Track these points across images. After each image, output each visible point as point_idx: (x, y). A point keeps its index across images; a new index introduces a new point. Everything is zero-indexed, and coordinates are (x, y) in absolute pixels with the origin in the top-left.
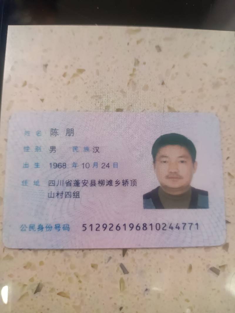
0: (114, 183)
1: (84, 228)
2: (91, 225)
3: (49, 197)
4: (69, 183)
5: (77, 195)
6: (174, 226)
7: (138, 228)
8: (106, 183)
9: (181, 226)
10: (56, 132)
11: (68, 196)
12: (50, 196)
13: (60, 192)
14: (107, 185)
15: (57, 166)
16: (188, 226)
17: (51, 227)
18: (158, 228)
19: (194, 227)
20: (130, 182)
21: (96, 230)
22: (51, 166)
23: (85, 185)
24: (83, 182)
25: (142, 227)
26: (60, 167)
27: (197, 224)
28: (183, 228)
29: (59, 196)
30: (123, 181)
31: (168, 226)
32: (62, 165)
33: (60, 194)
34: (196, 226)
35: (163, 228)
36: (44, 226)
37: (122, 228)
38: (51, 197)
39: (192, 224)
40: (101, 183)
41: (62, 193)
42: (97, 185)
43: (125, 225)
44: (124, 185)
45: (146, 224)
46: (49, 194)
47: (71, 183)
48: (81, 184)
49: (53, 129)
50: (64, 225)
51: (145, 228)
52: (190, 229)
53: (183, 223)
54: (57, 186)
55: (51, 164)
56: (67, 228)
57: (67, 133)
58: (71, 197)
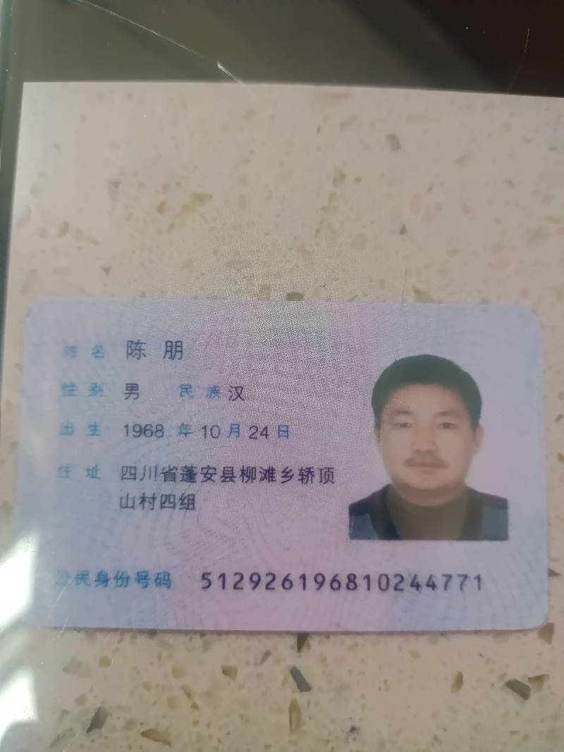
0: (278, 476)
1: (205, 583)
2: (223, 576)
3: (121, 507)
4: (169, 475)
5: (188, 503)
6: (423, 580)
7: (335, 585)
8: (259, 476)
9: (440, 581)
10: (140, 350)
11: (167, 504)
12: (125, 504)
13: (149, 494)
14: (262, 479)
15: (142, 431)
16: (455, 582)
17: (128, 578)
18: (384, 586)
19: (471, 584)
20: (317, 473)
21: (235, 587)
22: (127, 433)
23: (209, 479)
24: (205, 471)
25: (344, 581)
26: (148, 433)
27: (478, 578)
28: (443, 587)
29: (147, 504)
30: (301, 470)
31: (408, 580)
32: (154, 430)
33: (148, 500)
34: (476, 582)
35: (397, 585)
36: (111, 575)
37: (297, 583)
38: (127, 507)
39: (465, 577)
40: (248, 474)
41: (154, 498)
42: (238, 480)
43: (303, 577)
44: (302, 479)
45: (355, 577)
46: (121, 498)
47: (174, 474)
48: (199, 477)
49: (132, 342)
50: (158, 574)
51: (352, 586)
52: (461, 589)
53: (445, 575)
54: (141, 480)
55: (127, 426)
56: (164, 580)
57: (167, 351)
58: (174, 507)
